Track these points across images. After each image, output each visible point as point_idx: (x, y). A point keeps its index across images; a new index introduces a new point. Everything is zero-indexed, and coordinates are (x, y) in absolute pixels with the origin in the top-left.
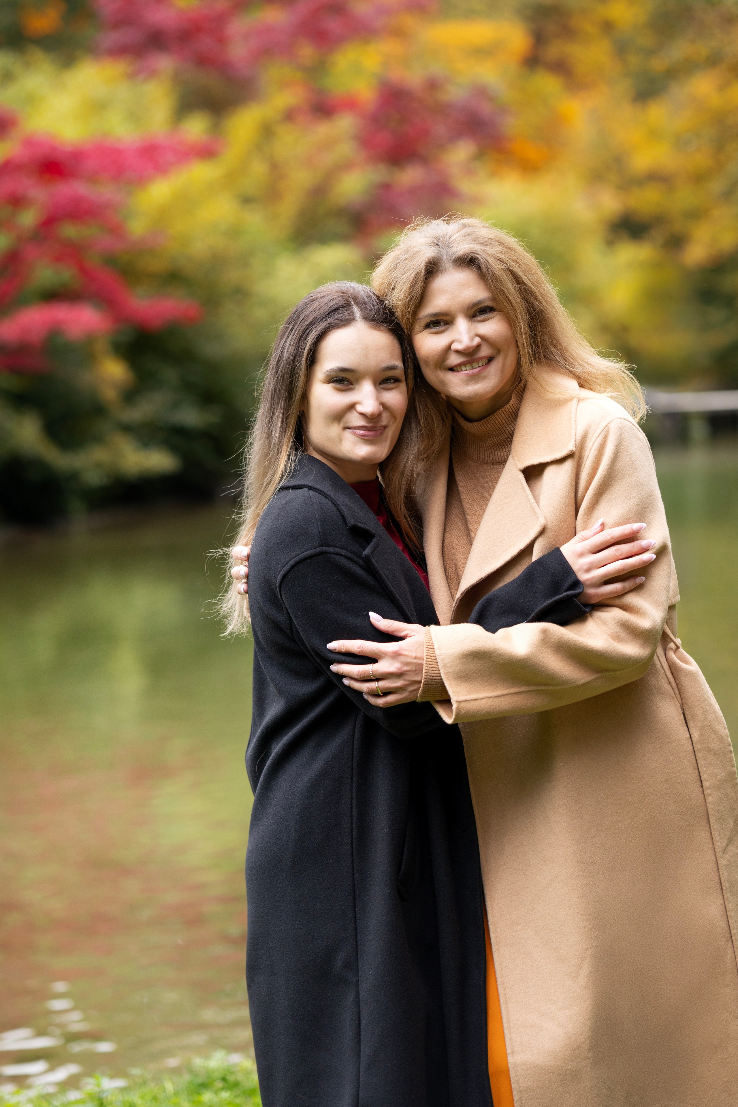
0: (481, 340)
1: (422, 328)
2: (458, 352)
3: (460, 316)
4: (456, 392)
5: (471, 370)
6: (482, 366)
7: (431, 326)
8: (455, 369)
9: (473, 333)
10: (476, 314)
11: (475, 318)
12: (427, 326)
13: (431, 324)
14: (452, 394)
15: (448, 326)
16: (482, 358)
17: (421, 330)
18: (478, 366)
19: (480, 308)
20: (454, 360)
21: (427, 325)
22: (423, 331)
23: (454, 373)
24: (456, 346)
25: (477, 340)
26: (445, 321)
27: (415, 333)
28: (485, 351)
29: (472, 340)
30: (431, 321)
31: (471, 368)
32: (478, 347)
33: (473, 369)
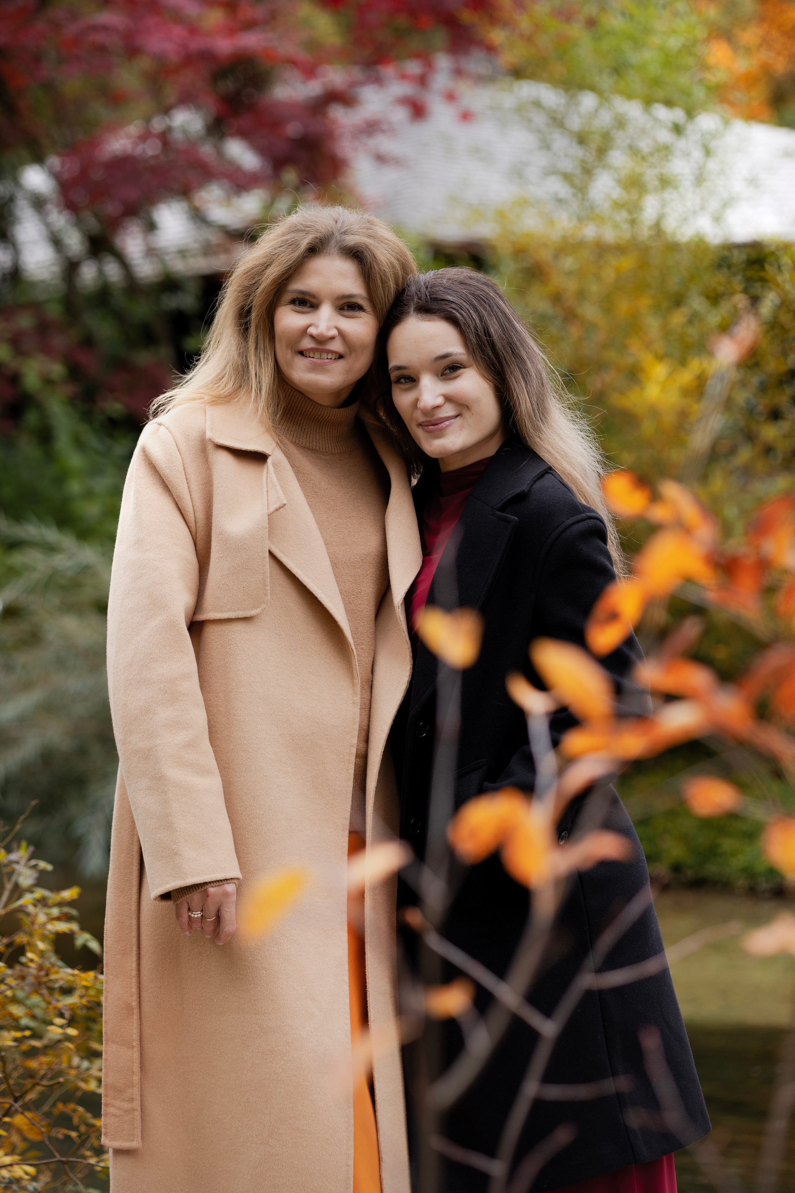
0: (338, 333)
1: (287, 301)
2: (312, 337)
3: (327, 303)
4: (296, 376)
5: (318, 359)
6: (331, 359)
7: (297, 303)
8: (304, 353)
9: (333, 324)
10: (343, 306)
11: (341, 311)
12: (293, 302)
13: (297, 301)
14: (293, 377)
15: (312, 309)
16: (332, 352)
17: (287, 304)
18: (326, 358)
19: (349, 302)
20: (307, 344)
21: (293, 300)
22: (288, 305)
23: (302, 357)
24: (312, 330)
25: (334, 332)
26: (311, 303)
27: (281, 305)
28: (337, 346)
29: (329, 329)
30: (297, 298)
31: (319, 357)
32: (332, 338)
33: (321, 359)
